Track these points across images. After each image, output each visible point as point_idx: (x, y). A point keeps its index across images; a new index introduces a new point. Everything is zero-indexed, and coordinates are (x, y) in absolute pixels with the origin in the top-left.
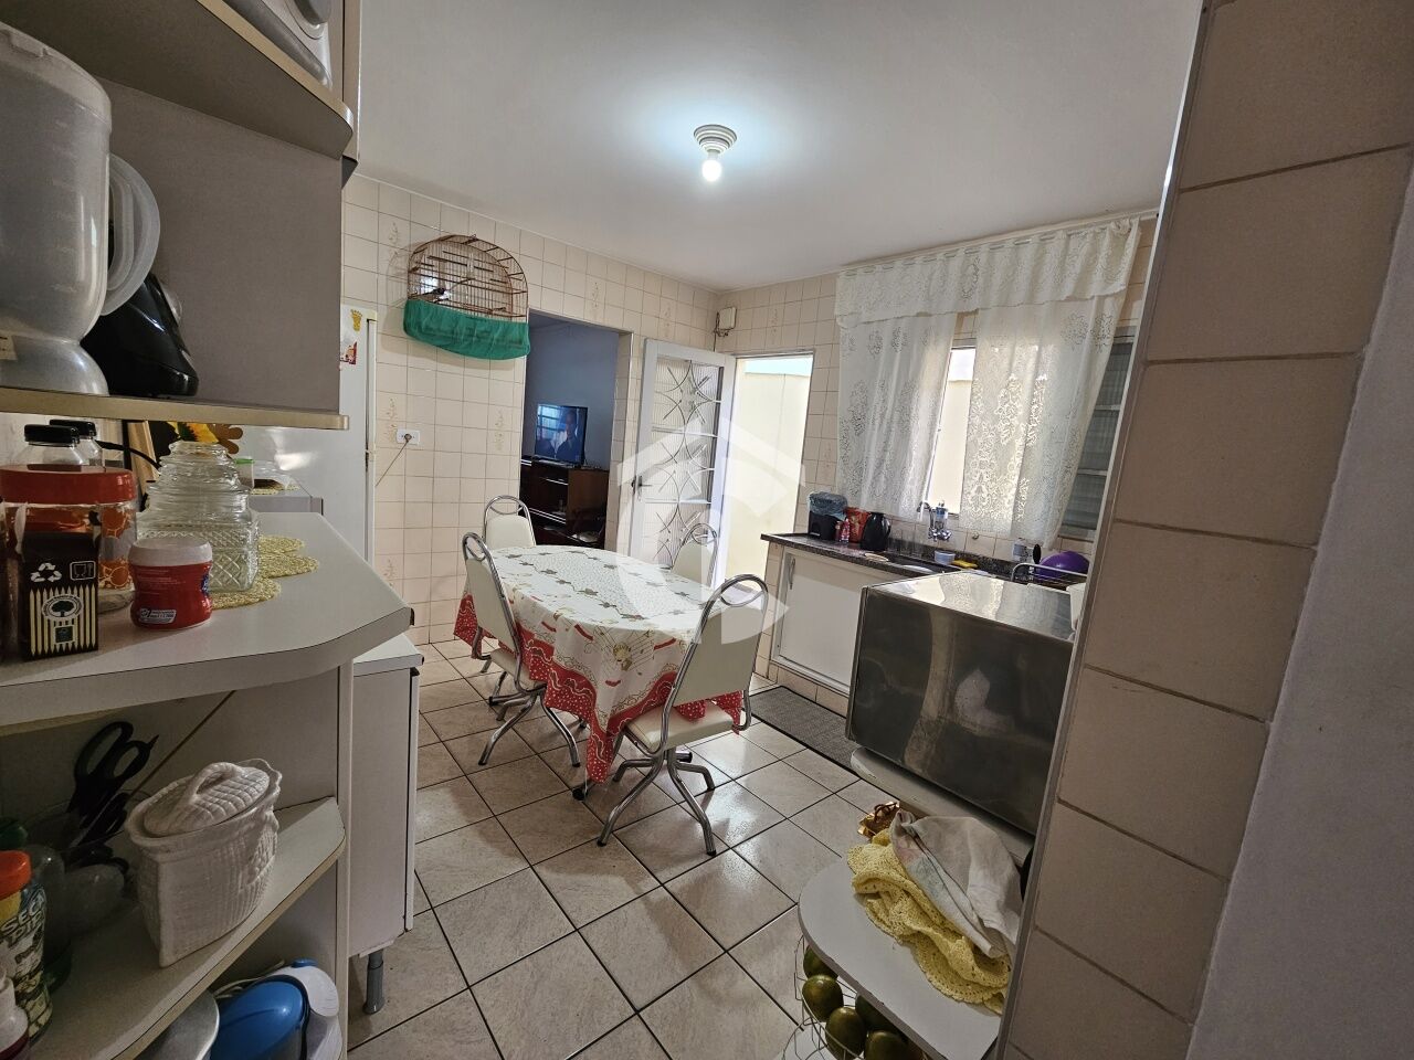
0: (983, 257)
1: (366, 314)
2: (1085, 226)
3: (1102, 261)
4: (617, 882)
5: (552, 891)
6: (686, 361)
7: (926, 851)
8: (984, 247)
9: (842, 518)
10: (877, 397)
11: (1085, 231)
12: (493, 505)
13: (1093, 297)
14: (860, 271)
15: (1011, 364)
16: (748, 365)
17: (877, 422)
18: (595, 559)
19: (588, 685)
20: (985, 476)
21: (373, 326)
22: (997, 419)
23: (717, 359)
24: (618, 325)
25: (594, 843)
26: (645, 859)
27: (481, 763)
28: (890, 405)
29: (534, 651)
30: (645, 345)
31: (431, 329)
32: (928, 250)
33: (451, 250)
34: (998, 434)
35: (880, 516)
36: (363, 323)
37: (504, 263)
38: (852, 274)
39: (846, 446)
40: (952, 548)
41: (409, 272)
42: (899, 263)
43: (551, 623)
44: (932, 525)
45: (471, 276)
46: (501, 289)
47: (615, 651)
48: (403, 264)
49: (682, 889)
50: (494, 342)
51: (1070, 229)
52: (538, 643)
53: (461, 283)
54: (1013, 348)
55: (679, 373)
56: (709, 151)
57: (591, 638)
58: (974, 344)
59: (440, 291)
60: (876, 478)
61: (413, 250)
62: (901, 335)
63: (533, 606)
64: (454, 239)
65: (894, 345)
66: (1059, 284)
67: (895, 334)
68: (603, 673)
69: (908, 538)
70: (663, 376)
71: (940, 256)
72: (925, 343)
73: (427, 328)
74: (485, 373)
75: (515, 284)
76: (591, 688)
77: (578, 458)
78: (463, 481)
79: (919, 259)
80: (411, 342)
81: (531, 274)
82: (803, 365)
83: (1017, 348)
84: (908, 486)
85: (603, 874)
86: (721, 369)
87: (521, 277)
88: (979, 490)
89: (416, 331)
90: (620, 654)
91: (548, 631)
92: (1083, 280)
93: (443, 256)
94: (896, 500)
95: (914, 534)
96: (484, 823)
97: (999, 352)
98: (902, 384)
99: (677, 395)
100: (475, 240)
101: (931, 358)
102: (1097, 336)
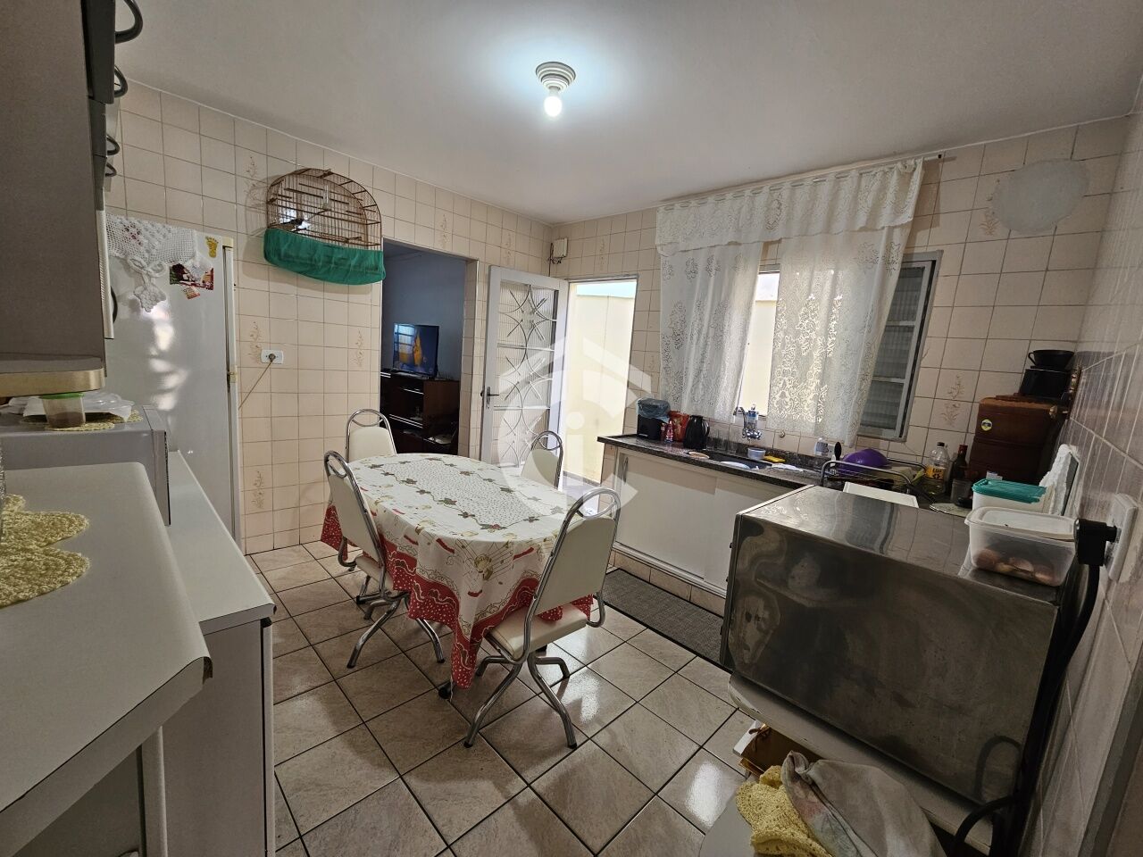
0: (785, 193)
1: (221, 240)
2: (874, 166)
3: (890, 196)
4: (486, 786)
5: (423, 804)
6: (526, 285)
7: (828, 805)
8: (787, 184)
9: (666, 420)
10: (694, 314)
11: (875, 171)
12: (355, 419)
13: (883, 228)
14: (677, 206)
15: (810, 286)
16: (580, 289)
17: (695, 337)
18: (451, 465)
19: (452, 595)
20: (788, 382)
21: (231, 254)
22: (797, 334)
23: (554, 283)
24: (464, 253)
25: (461, 744)
26: (511, 757)
27: (350, 666)
28: (706, 324)
29: (398, 563)
30: (490, 270)
31: (290, 256)
32: (737, 187)
33: (306, 182)
34: (799, 346)
35: (700, 419)
36: (219, 250)
37: (358, 196)
38: (670, 209)
39: (667, 359)
40: (762, 445)
41: (268, 203)
42: (711, 199)
43: (414, 536)
44: (745, 427)
45: (328, 207)
46: (356, 220)
47: (477, 563)
48: (261, 196)
49: (548, 788)
50: (351, 268)
51: (862, 168)
52: (400, 555)
53: (318, 214)
54: (812, 272)
55: (520, 296)
56: (550, 87)
57: (452, 551)
58: (778, 269)
59: (299, 221)
60: (695, 386)
61: (271, 182)
62: (714, 262)
63: (395, 520)
64: (310, 173)
65: (708, 270)
66: (853, 215)
67: (709, 261)
68: (465, 583)
69: (724, 438)
70: (506, 299)
71: (748, 192)
72: (735, 268)
73: (287, 255)
74: (344, 297)
75: (369, 215)
76: (453, 596)
77: (431, 371)
78: (326, 396)
79: (729, 196)
80: (272, 268)
81: (385, 206)
82: (629, 288)
83: (815, 272)
84: (722, 393)
85: (471, 779)
86: (556, 292)
87: (375, 208)
88: (783, 395)
89: (276, 259)
90: (481, 566)
91: (410, 544)
92: (874, 214)
93: (300, 188)
94: (712, 404)
95: (728, 433)
96: (353, 732)
97: (801, 276)
98: (716, 303)
99: (518, 315)
100: (330, 173)
101: (741, 280)
102: (887, 262)
